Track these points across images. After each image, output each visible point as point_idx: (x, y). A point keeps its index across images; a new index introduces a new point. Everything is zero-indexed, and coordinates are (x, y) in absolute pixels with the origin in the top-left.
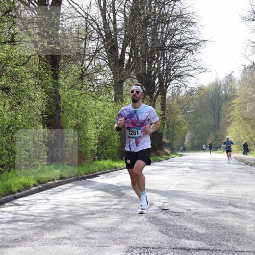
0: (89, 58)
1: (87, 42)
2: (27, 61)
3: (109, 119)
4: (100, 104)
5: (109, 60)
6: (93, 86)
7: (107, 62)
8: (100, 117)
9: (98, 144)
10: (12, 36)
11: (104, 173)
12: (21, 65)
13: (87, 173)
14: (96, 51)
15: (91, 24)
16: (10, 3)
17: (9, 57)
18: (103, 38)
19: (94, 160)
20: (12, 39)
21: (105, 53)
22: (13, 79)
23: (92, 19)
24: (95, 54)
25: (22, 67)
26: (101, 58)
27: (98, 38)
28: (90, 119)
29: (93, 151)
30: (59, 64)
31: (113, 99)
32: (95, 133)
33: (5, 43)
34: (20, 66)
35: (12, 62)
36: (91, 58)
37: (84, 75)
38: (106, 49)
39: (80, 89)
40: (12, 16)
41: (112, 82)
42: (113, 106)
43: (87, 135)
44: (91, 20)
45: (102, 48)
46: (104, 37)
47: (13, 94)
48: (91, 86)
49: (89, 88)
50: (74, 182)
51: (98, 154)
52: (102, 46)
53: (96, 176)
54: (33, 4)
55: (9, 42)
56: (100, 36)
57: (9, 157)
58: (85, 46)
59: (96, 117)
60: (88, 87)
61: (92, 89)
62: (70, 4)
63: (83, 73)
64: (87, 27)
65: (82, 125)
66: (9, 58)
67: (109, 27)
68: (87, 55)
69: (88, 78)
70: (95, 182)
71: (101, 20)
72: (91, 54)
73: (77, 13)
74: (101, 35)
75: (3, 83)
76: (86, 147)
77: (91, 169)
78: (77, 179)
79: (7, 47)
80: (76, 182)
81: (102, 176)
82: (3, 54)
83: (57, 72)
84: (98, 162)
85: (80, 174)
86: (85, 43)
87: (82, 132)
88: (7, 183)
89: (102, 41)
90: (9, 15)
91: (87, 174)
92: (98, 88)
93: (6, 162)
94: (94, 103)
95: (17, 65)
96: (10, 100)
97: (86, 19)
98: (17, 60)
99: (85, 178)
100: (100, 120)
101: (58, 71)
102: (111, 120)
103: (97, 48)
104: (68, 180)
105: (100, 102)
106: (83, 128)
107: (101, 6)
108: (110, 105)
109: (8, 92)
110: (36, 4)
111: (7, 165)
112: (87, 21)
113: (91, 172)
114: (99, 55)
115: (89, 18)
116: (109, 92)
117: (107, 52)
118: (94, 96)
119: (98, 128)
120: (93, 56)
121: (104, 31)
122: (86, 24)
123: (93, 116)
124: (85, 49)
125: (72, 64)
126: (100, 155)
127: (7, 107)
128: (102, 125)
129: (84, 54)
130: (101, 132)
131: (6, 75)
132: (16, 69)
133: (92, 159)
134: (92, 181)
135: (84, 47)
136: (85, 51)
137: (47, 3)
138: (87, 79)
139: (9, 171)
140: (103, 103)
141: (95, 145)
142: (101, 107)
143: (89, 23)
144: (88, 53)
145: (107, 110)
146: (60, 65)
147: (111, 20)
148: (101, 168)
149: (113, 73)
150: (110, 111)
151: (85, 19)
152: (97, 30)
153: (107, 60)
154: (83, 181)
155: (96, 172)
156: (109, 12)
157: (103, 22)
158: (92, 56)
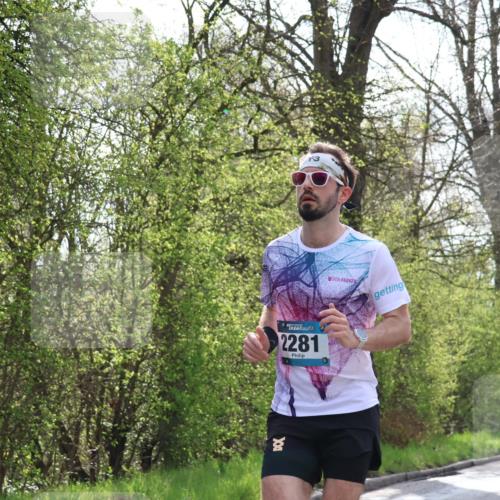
0: (432, 185)
1: (428, 146)
2: (289, 194)
3: (482, 330)
4: (459, 294)
5: (482, 190)
6: (442, 252)
7: (477, 194)
8: (460, 326)
9: (455, 393)
10: (256, 138)
11: (472, 465)
12: (275, 206)
13: (430, 463)
14: (451, 168)
15: (437, 104)
16: (253, 63)
17: (248, 186)
18: (467, 136)
19: (448, 432)
20: (256, 145)
21: (472, 171)
22: (256, 237)
23: (442, 93)
24: (448, 174)
25: (276, 210)
26: (463, 183)
27: (456, 138)
28: (436, 332)
29: (442, 409)
30: (362, 202)
31: (493, 283)
32: (448, 366)
33: (238, 155)
34: (272, 207)
35: (253, 198)
36: (439, 185)
37: (422, 224)
38: (475, 163)
39: (413, 260)
40: (255, 93)
41: (489, 241)
42: (492, 299)
43: (429, 370)
44: (439, 95)
45: (465, 160)
46: (471, 134)
47: (255, 273)
48: (437, 250)
49: (433, 256)
50: (398, 485)
51: (455, 417)
52: (466, 154)
53: (453, 472)
54: (303, 63)
55: (247, 152)
56: (460, 132)
57: (246, 421)
58: (424, 157)
59: (449, 327)
60: (430, 253)
61: (439, 260)
62: (389, 58)
63: (419, 220)
64: (429, 111)
65: (418, 347)
66: (248, 190)
67: (482, 110)
68: (428, 177)
69: (430, 232)
70: (452, 487)
71: (463, 92)
72: (437, 176)
73: (407, 80)
74: (463, 129)
75: (233, 246)
76: (427, 401)
77: (440, 454)
78: (406, 479)
79: (243, 163)
80: (404, 484)
81: (467, 472)
82: (233, 180)
83: (357, 219)
84: (457, 437)
85: (414, 466)
86: (424, 150)
87: (416, 363)
88: (240, 483)
89: (465, 143)
90: (249, 90)
91: (430, 467)
92: (454, 256)
93: (239, 433)
94: (445, 291)
95: (265, 204)
96: (247, 287)
97: (427, 92)
98: (264, 193)
99: (425, 476)
100: (461, 335)
101: (360, 216)
102: (487, 334)
103: (453, 161)
104: (384, 481)
105: (459, 290)
106: (418, 353)
107: (462, 61)
108: (484, 296)
109: (243, 267)
110: (309, 63)
111: (241, 440)
112: (428, 98)
113: (442, 461)
114: (457, 177)
115: (434, 90)
116: (483, 267)
117: (477, 169)
118: (445, 274)
119: (455, 353)
120: (444, 180)
121: (471, 120)
122: (428, 105)
123: (442, 323)
124: (423, 164)
125: (393, 198)
126: (462, 420)
127: (241, 304)
128: (466, 347)
129: (422, 176)
130: (463, 363)
131: (240, 228)
132: (262, 215)
133: (443, 431)
134: (444, 485)
135: (420, 158)
136: (423, 169)
137: (335, 58)
138: (428, 235)
139: (244, 455)
140: (466, 292)
141: (450, 395)
142: (463, 302)
143: (435, 102)
144: (430, 173)
145: (478, 308)
146: (365, 204)
147: (488, 93)
148: (465, 453)
149: (491, 219)
150: (484, 311)
151: (423, 94)
152: (452, 118)
153: (477, 189)
154: (421, 484)
155: (452, 462)
156: (482, 75)
157: (468, 98)
158: (439, 179)
